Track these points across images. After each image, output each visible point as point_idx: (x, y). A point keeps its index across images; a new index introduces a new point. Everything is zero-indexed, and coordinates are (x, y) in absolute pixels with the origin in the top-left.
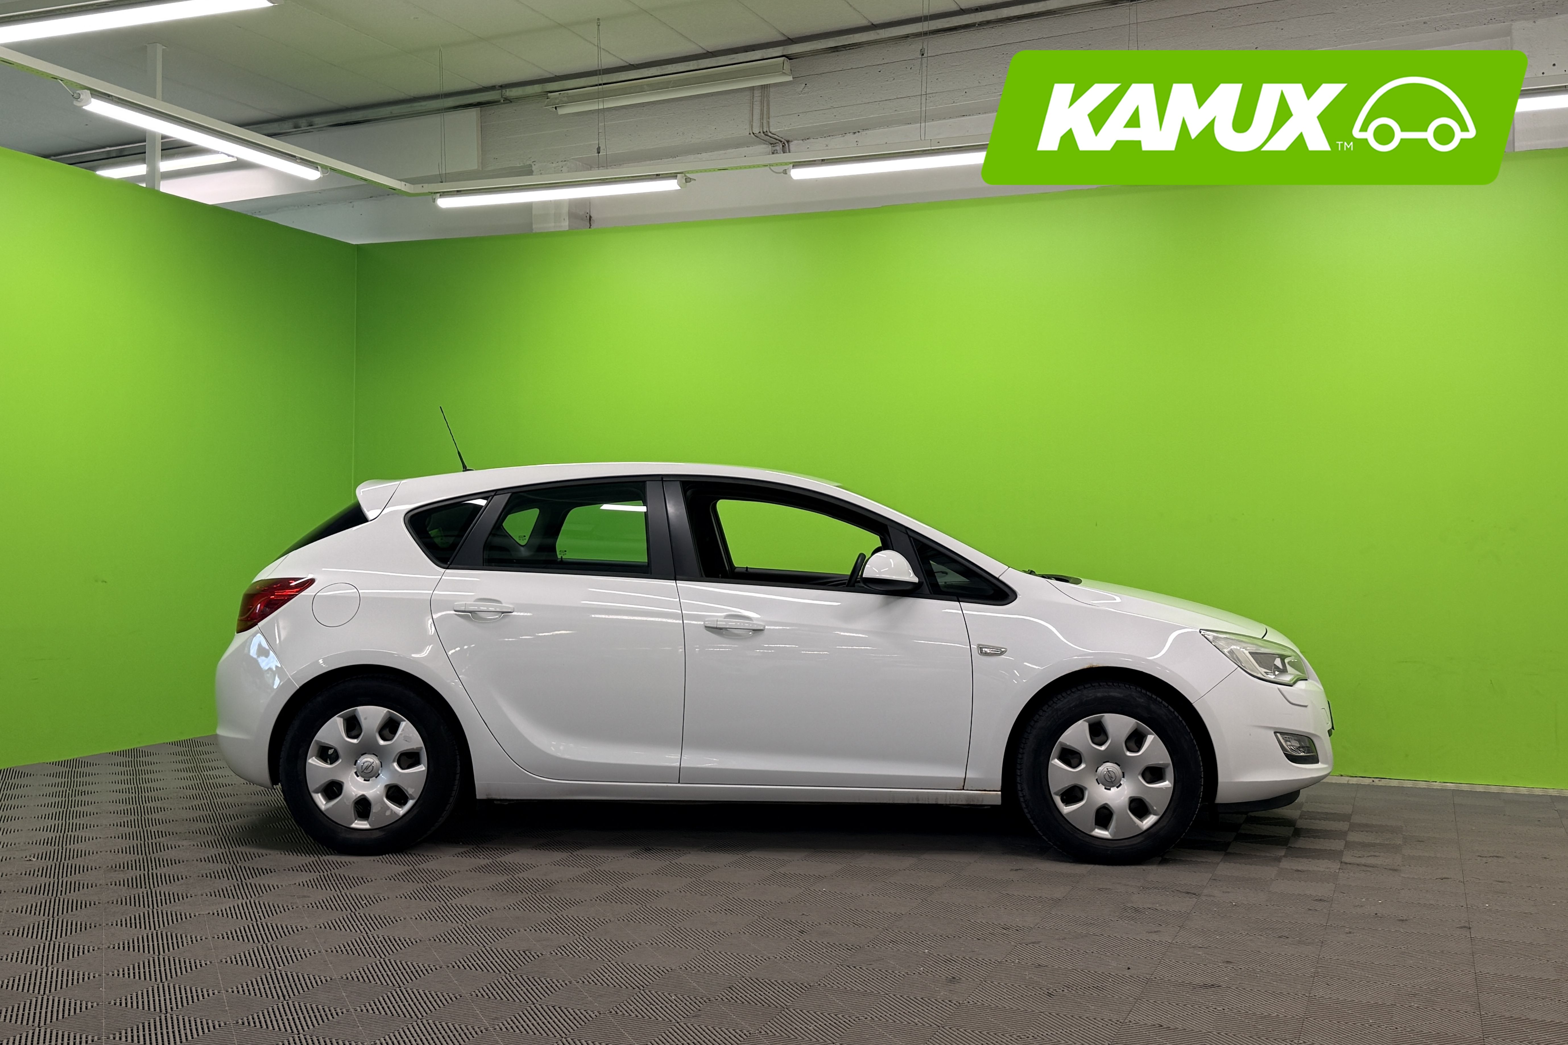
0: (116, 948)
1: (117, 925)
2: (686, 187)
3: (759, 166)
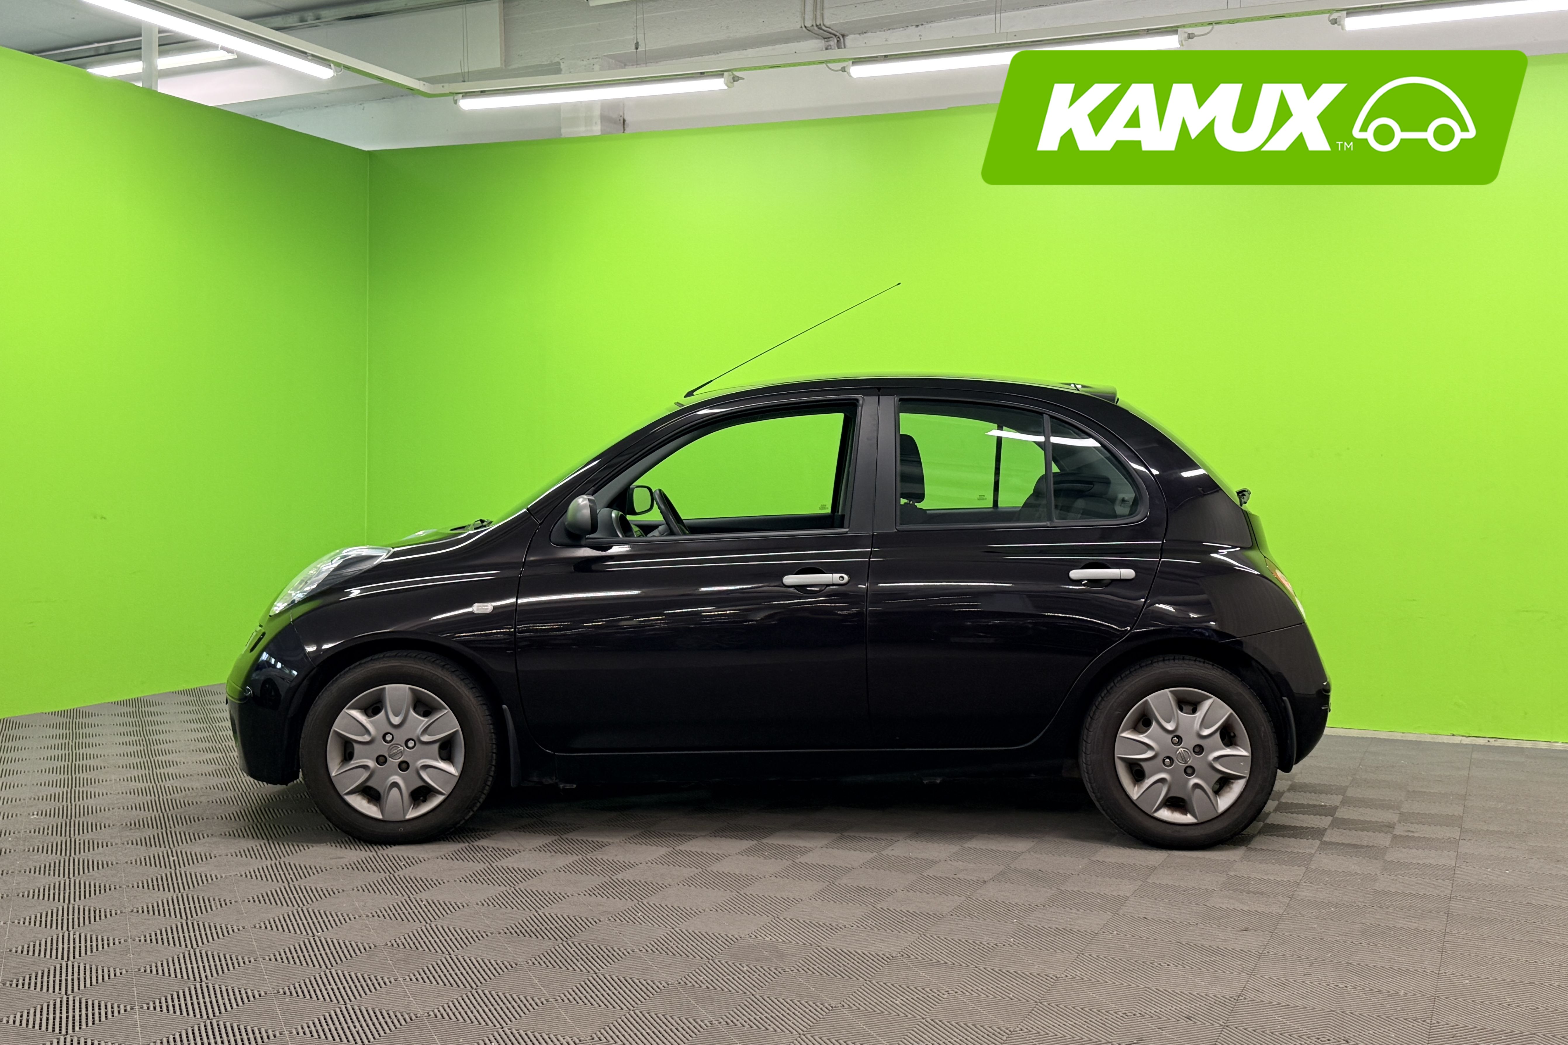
0: (140, 911)
1: (138, 887)
2: (733, 86)
3: (814, 63)
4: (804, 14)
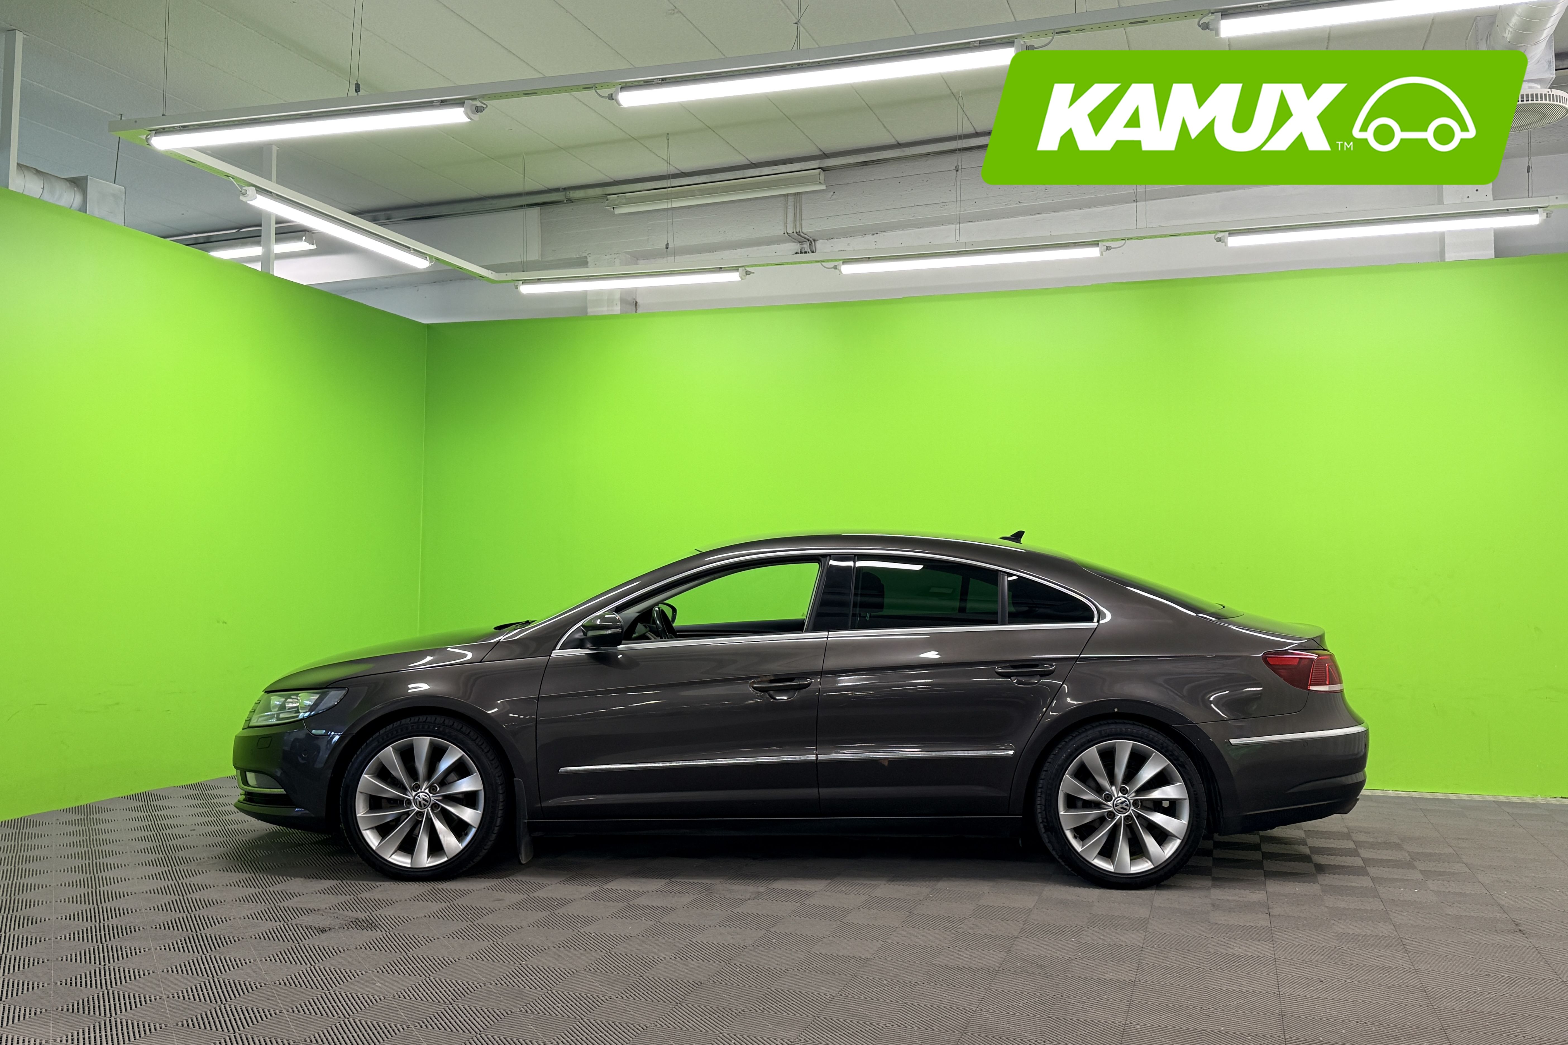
2: (746, 278)
3: (811, 262)
4: (786, 223)
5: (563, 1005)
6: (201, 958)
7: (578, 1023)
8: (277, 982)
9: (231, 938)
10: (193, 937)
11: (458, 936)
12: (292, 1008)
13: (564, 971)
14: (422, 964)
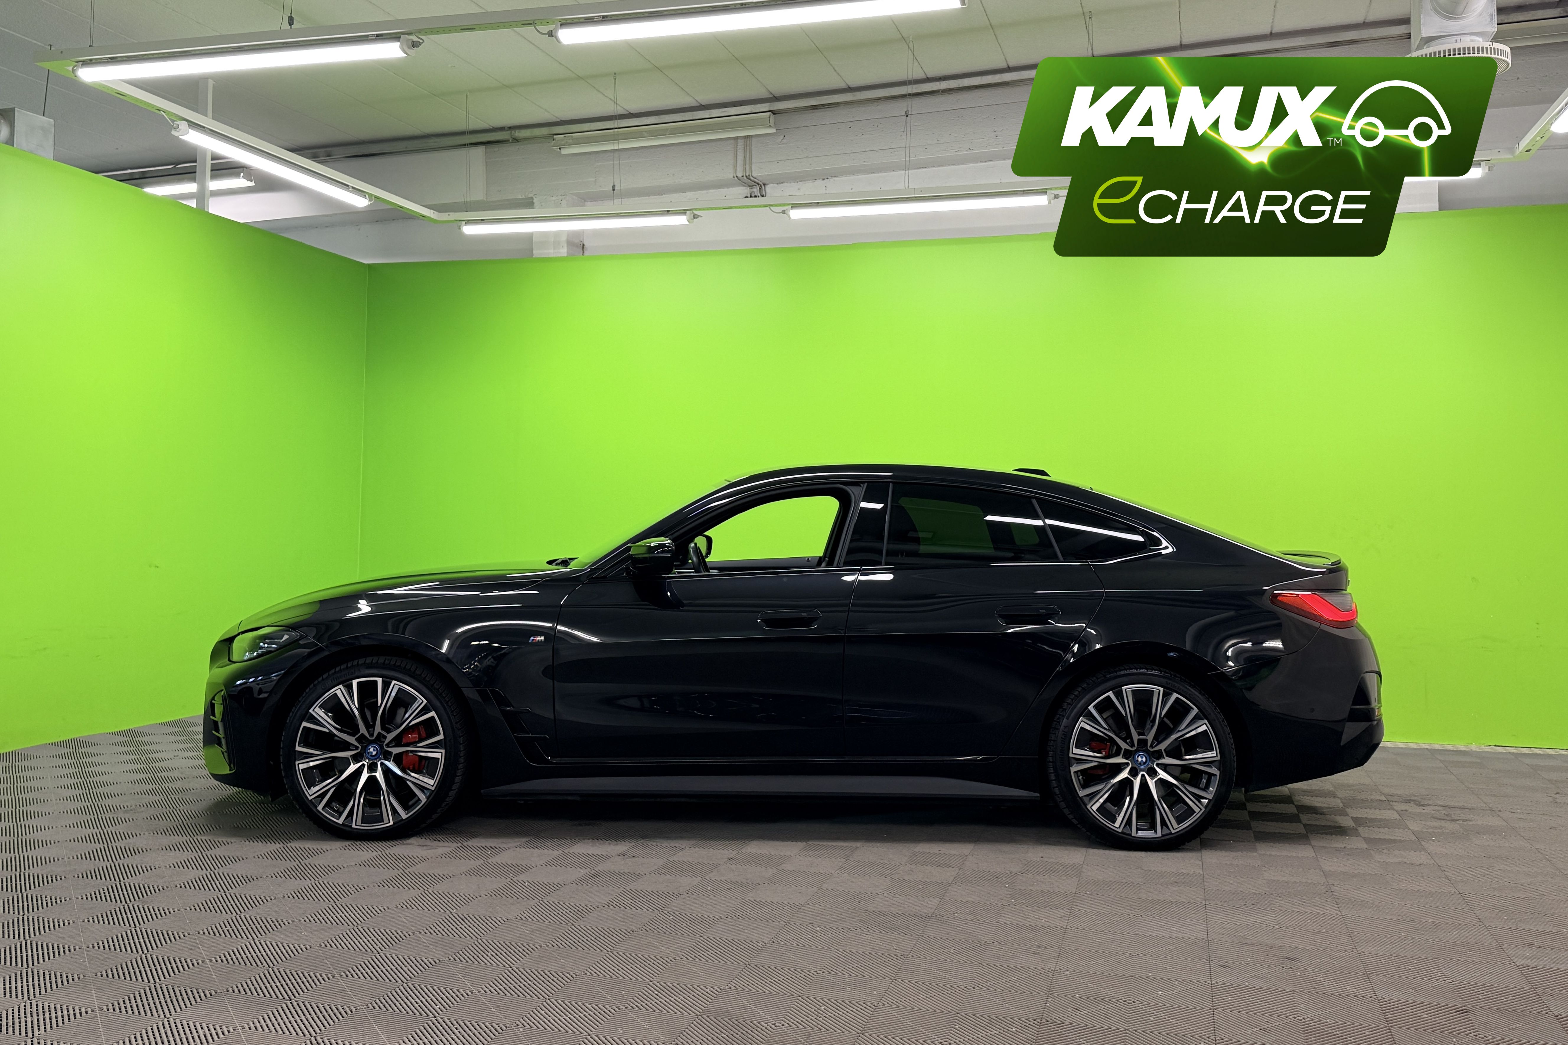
2: (692, 223)
3: (760, 206)
4: (735, 167)
5: (493, 953)
6: (124, 908)
7: (507, 971)
8: (201, 932)
9: (156, 887)
10: (116, 886)
11: (389, 884)
12: (215, 958)
13: (494, 919)
14: (350, 912)
